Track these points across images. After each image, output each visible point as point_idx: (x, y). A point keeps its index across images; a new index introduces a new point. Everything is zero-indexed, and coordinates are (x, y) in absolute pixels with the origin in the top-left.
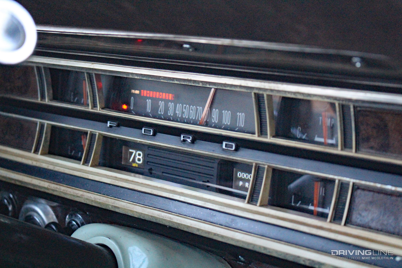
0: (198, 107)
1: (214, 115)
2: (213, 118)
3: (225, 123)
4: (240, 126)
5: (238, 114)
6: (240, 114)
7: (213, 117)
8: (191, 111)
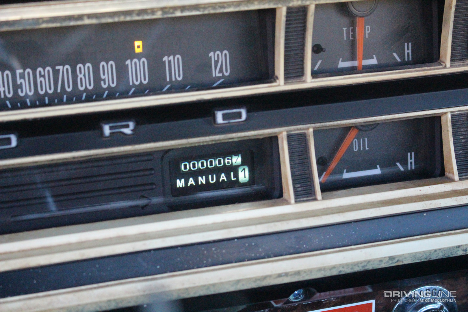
0: (57, 68)
1: (104, 74)
2: (104, 80)
3: (137, 83)
4: (174, 79)
5: (165, 59)
6: (171, 58)
7: (103, 77)
8: (39, 80)
